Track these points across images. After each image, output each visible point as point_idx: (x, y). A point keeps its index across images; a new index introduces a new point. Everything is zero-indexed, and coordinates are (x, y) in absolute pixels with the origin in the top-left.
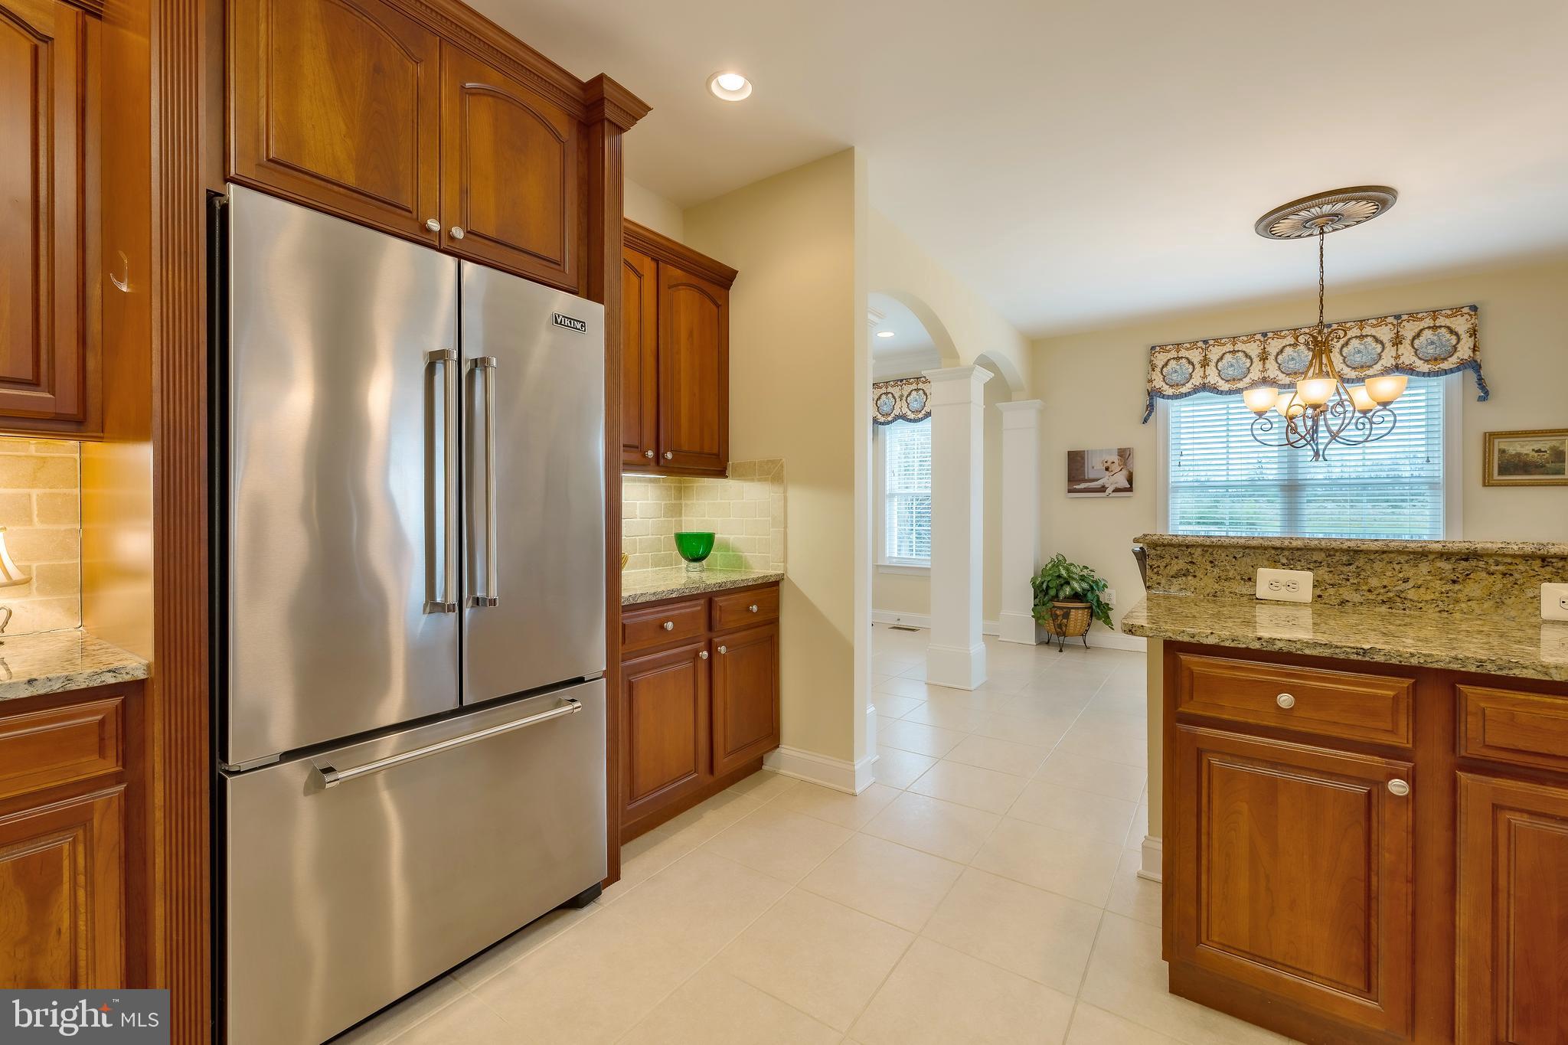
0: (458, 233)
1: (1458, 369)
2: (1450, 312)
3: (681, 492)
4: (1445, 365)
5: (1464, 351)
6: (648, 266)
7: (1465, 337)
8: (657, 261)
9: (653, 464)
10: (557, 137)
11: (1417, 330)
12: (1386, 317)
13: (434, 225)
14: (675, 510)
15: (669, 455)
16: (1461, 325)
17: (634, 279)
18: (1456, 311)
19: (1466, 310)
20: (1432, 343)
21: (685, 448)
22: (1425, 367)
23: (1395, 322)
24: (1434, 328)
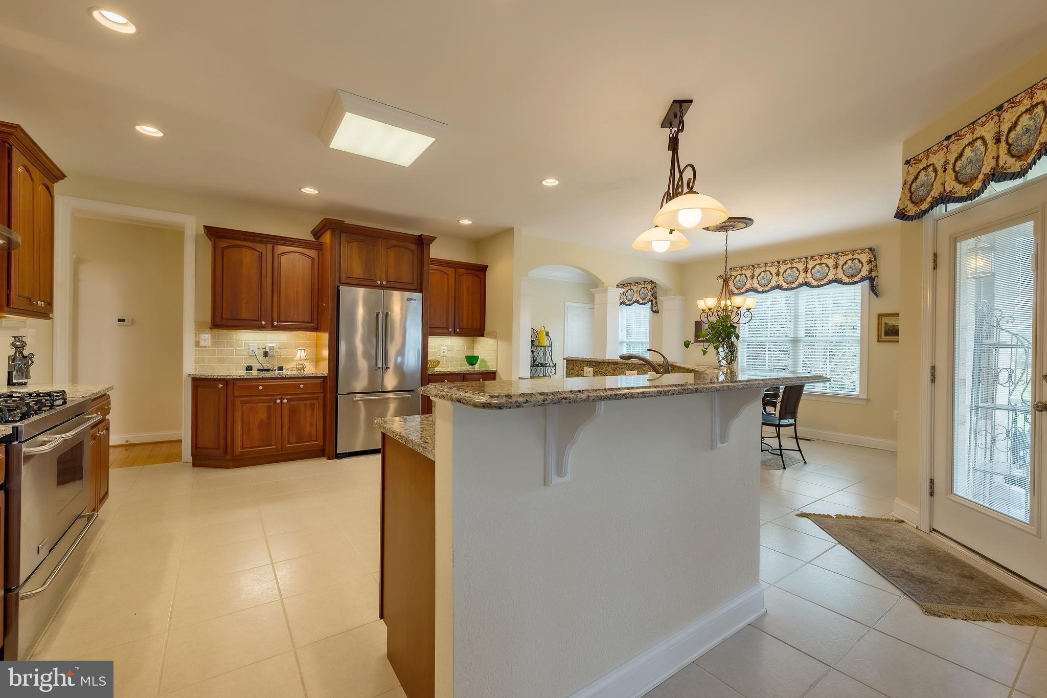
0: (384, 283)
1: (860, 281)
2: (860, 251)
3: (473, 342)
4: (856, 279)
5: (864, 272)
6: (451, 271)
7: (865, 264)
8: (455, 268)
9: (453, 333)
10: (411, 251)
11: (845, 261)
12: (832, 254)
13: (379, 282)
14: (472, 348)
15: (458, 330)
16: (864, 258)
17: (446, 276)
18: (863, 251)
19: (867, 250)
20: (851, 267)
21: (465, 326)
22: (847, 280)
23: (836, 256)
24: (853, 260)
